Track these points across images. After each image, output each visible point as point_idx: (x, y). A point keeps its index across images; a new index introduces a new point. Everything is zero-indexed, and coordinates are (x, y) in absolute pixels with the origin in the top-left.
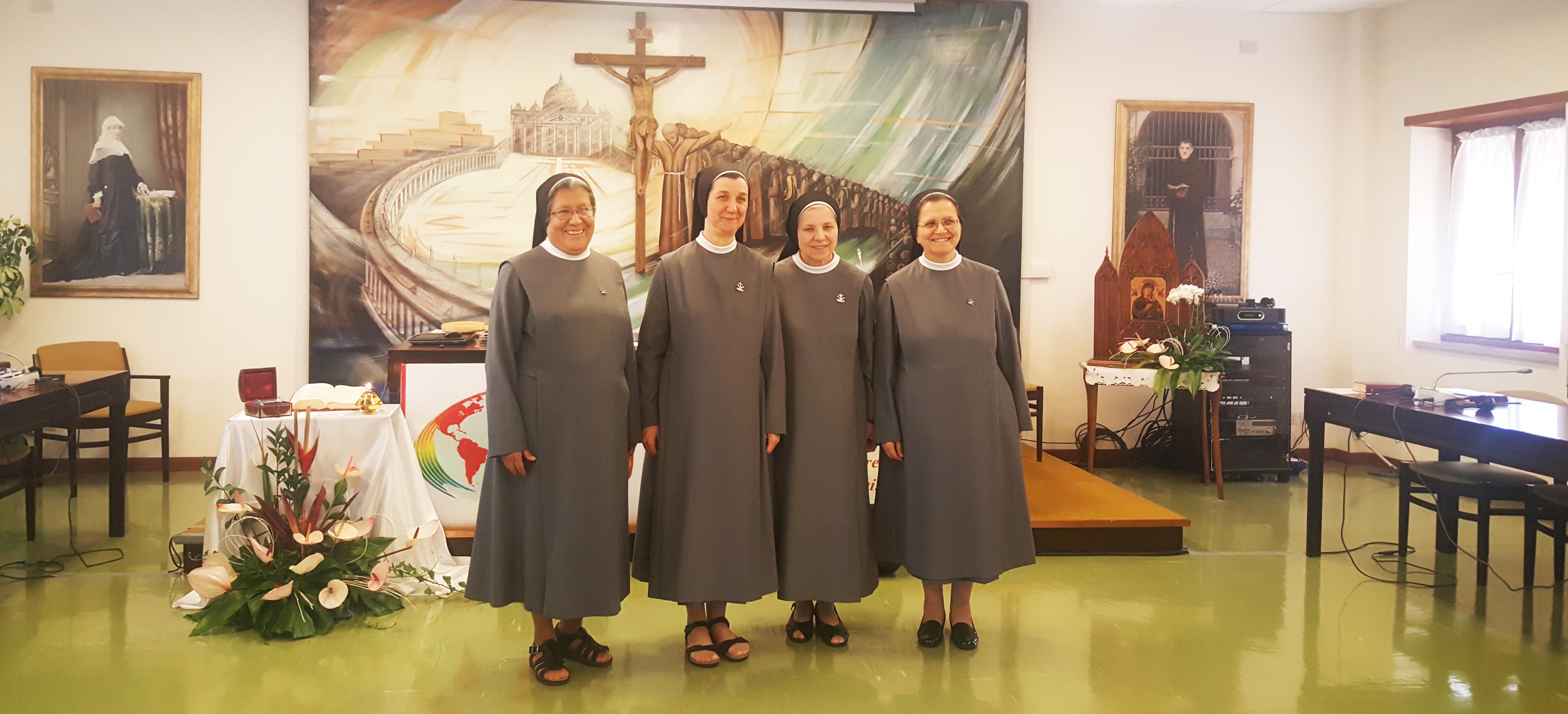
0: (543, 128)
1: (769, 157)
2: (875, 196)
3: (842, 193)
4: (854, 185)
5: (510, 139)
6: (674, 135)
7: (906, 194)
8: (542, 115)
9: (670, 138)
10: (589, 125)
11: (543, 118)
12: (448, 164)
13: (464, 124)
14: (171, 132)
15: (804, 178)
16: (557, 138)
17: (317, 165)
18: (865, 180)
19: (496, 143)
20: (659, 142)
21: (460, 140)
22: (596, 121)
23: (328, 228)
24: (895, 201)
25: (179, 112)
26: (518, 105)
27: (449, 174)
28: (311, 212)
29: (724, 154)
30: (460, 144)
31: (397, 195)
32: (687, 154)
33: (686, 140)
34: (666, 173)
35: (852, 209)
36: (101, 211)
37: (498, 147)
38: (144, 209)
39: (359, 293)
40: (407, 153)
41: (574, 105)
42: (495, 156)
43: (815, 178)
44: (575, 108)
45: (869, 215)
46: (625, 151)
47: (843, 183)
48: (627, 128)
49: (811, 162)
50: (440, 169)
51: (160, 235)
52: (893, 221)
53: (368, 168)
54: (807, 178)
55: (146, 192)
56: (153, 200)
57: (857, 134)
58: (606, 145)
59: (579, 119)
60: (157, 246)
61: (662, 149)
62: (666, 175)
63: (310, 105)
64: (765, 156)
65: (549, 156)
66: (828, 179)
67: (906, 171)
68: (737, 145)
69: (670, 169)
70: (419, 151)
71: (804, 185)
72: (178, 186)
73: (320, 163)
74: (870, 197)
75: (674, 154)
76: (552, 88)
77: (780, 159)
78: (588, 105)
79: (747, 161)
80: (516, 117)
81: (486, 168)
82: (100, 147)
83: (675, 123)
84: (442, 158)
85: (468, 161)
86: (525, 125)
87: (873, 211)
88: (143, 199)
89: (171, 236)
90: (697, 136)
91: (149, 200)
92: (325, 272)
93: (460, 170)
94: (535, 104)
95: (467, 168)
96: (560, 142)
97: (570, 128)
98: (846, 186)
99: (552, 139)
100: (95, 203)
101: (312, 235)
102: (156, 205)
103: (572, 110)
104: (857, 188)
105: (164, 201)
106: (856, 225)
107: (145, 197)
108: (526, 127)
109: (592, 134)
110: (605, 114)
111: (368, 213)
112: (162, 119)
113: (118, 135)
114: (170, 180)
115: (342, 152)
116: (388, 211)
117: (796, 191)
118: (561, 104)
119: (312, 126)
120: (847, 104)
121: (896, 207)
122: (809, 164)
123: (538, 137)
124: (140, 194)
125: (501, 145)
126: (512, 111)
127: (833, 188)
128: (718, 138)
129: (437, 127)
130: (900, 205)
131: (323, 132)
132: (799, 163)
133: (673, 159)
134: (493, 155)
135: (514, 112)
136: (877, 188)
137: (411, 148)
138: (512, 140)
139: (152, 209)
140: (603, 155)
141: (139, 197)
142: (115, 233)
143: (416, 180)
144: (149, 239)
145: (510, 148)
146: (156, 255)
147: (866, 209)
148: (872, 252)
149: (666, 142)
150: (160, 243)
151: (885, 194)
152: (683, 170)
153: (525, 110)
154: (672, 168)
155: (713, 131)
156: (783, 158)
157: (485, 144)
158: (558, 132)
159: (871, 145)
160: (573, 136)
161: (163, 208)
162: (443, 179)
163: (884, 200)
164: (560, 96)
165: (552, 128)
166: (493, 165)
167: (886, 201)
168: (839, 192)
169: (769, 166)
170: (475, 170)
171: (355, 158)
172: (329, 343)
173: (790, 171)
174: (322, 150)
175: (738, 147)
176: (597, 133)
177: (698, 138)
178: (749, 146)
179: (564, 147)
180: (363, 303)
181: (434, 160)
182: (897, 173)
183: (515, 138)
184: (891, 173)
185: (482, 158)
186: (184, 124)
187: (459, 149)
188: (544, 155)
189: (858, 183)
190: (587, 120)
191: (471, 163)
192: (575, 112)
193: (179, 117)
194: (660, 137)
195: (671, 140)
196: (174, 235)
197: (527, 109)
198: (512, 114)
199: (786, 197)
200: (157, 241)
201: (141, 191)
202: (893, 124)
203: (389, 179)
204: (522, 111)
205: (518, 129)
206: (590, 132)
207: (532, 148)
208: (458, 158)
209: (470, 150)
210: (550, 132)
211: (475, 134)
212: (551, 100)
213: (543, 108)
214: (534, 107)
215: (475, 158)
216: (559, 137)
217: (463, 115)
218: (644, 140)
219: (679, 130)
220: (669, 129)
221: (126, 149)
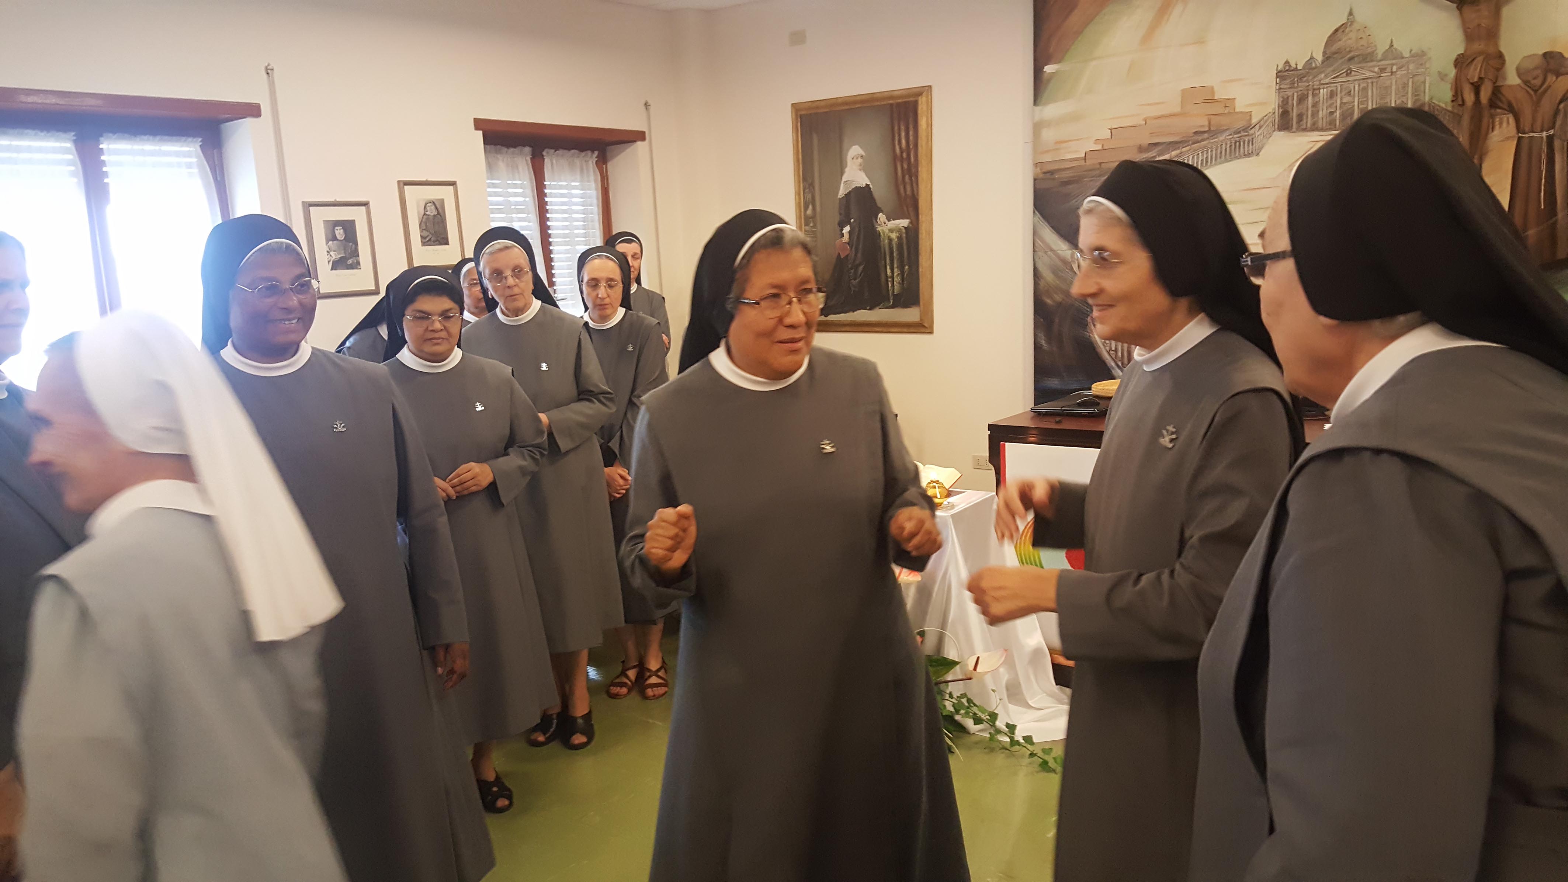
0: (1321, 90)
5: (1274, 113)
6: (1539, 72)
8: (1321, 72)
9: (1530, 79)
10: (1393, 77)
11: (1323, 75)
13: (1212, 101)
14: (905, 155)
16: (1341, 103)
17: (1041, 176)
19: (1254, 121)
20: (1510, 86)
21: (1207, 123)
22: (1405, 68)
23: (1052, 251)
25: (911, 133)
26: (1287, 62)
28: (1035, 233)
30: (1207, 129)
32: (1560, 102)
33: (1560, 78)
34: (1521, 135)
36: (849, 245)
37: (1257, 127)
38: (884, 241)
39: (1085, 326)
40: (1141, 149)
41: (1369, 50)
42: (1252, 139)
44: (1372, 54)
51: (897, 268)
53: (1097, 172)
55: (885, 223)
59: (1376, 69)
60: (896, 279)
61: (1516, 98)
62: (1520, 139)
63: (1035, 103)
69: (1527, 128)
70: (1156, 144)
72: (912, 214)
73: (1044, 173)
75: (1537, 104)
76: (1336, 30)
78: (1391, 46)
80: (1285, 80)
81: (1240, 157)
82: (846, 180)
83: (1542, 53)
84: (1184, 150)
85: (1216, 150)
86: (1296, 90)
88: (883, 230)
89: (907, 266)
91: (888, 231)
92: (1050, 301)
94: (1312, 58)
95: (1216, 160)
96: (1348, 107)
97: (1365, 85)
99: (1335, 105)
100: (844, 237)
101: (1037, 260)
102: (894, 236)
103: (1367, 57)
105: (899, 230)
108: (1297, 92)
109: (1397, 89)
110: (1420, 57)
112: (896, 143)
113: (860, 165)
114: (905, 208)
115: (1069, 157)
118: (1350, 52)
119: (1037, 128)
123: (1315, 105)
124: (880, 225)
125: (1262, 122)
126: (1278, 72)
129: (1177, 109)
131: (1049, 135)
133: (1535, 111)
134: (1250, 138)
135: (1279, 74)
137: (1146, 141)
138: (1276, 114)
139: (890, 240)
141: (879, 229)
142: (861, 267)
145: (1274, 125)
149: (1523, 85)
150: (898, 275)
152: (1553, 128)
153: (1296, 69)
154: (1532, 126)
157: (1239, 125)
158: (1343, 93)
160: (1367, 97)
161: (900, 238)
164: (1348, 41)
165: (1334, 89)
166: (1250, 152)
170: (1226, 161)
171: (1082, 163)
172: (1054, 383)
174: (1047, 158)
176: (1405, 86)
183: (1281, 110)
185: (1235, 143)
186: (916, 145)
187: (1206, 135)
188: (1322, 130)
190: (1389, 70)
191: (1221, 153)
192: (1372, 61)
193: (911, 138)
194: (1512, 79)
195: (1533, 82)
196: (910, 266)
197: (1299, 67)
198: (1278, 76)
200: (896, 273)
201: (881, 222)
204: (1292, 70)
205: (1286, 97)
206: (1394, 87)
207: (1305, 121)
208: (1205, 147)
209: (1219, 135)
210: (1332, 95)
211: (1226, 112)
212: (1334, 48)
213: (1323, 62)
214: (1310, 61)
215: (1226, 144)
216: (1344, 100)
217: (1212, 88)
218: (1477, 88)
219: (1548, 63)
220: (1530, 65)
221: (867, 179)
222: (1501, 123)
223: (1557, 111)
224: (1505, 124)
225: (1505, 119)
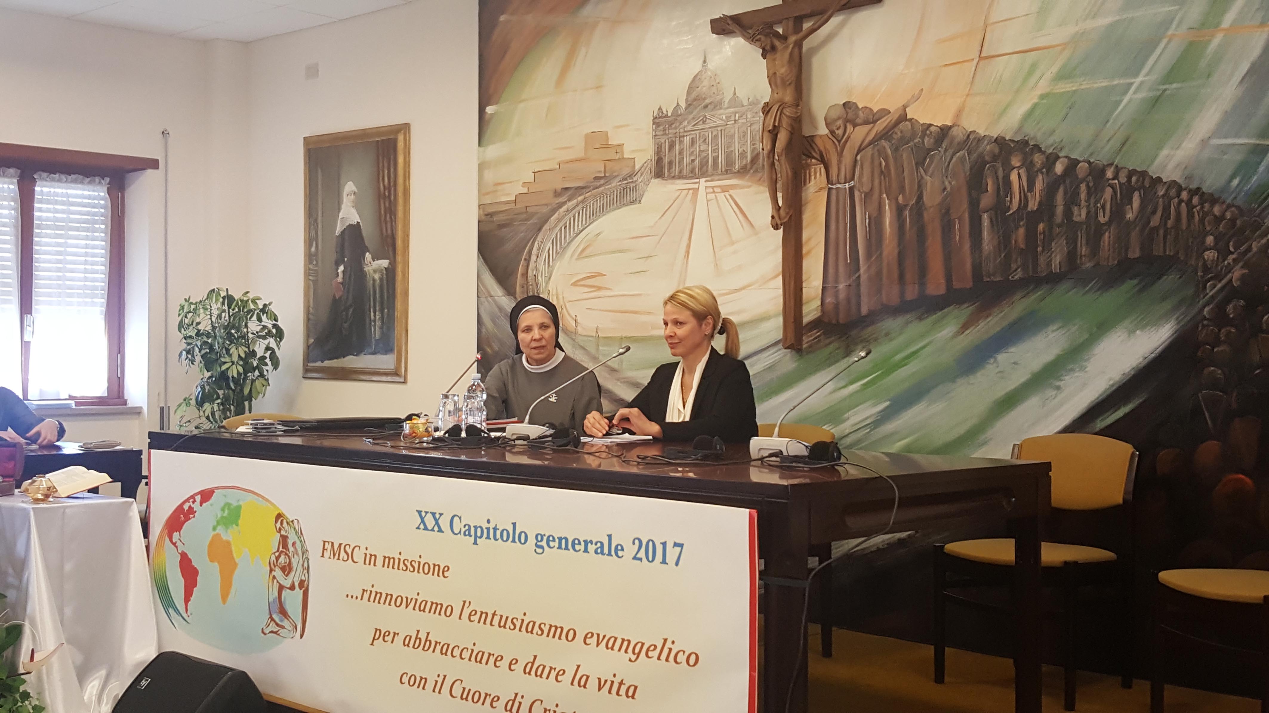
0: (685, 138)
1: (980, 140)
2: (1173, 192)
3: (1109, 191)
4: (1132, 173)
5: (652, 160)
6: (840, 122)
7: (1236, 182)
8: (685, 120)
9: (835, 128)
10: (736, 125)
11: (685, 123)
12: (592, 202)
13: (607, 146)
14: (387, 193)
15: (1040, 170)
16: (700, 151)
17: (483, 218)
18: (1152, 162)
19: (637, 167)
20: (821, 136)
21: (603, 169)
22: (744, 117)
23: (491, 296)
24: (1213, 199)
25: (392, 171)
26: (660, 109)
27: (594, 216)
28: (479, 279)
29: (911, 144)
30: (603, 175)
31: (547, 248)
32: (859, 151)
33: (857, 128)
34: (831, 186)
35: (1128, 221)
36: (342, 285)
37: (639, 174)
38: (369, 282)
40: (557, 194)
41: (719, 98)
42: (636, 186)
43: (1059, 168)
44: (720, 102)
45: (1161, 232)
47: (1109, 174)
49: (1051, 141)
50: (584, 209)
51: (379, 311)
52: (1210, 240)
53: (524, 216)
54: (1044, 170)
55: (370, 263)
56: (375, 271)
57: (1136, 75)
59: (724, 117)
60: (377, 323)
61: (825, 148)
62: (830, 189)
63: (480, 144)
64: (975, 139)
65: (692, 178)
66: (1082, 169)
67: (1237, 136)
68: (931, 125)
69: (834, 179)
70: (566, 189)
71: (1039, 184)
72: (391, 253)
73: (487, 215)
74: (1163, 196)
75: (840, 155)
76: (695, 77)
77: (1000, 141)
78: (735, 94)
79: (946, 150)
80: (658, 126)
81: (628, 204)
82: (342, 216)
83: (842, 103)
84: (587, 195)
85: (610, 196)
86: (667, 137)
87: (1170, 223)
88: (369, 270)
89: (386, 310)
90: (872, 118)
91: (372, 272)
92: (489, 350)
93: (603, 210)
94: (678, 104)
95: (609, 206)
96: (704, 155)
97: (715, 133)
98: (1115, 177)
99: (695, 153)
100: (340, 277)
101: (480, 304)
102: (376, 276)
103: (717, 105)
104: (1138, 180)
105: (381, 271)
106: (1135, 253)
107: (370, 268)
108: (668, 139)
109: (739, 138)
111: (523, 275)
112: (380, 180)
113: (353, 202)
114: (386, 247)
115: (502, 199)
116: (539, 271)
117: (1026, 197)
118: (705, 99)
119: (482, 168)
121: (1217, 210)
122: (1048, 144)
123: (681, 153)
124: (366, 265)
125: (643, 169)
126: (655, 118)
127: (1091, 184)
129: (581, 155)
130: (1224, 206)
131: (490, 177)
132: (1032, 143)
134: (634, 184)
135: (657, 121)
136: (1177, 176)
137: (559, 186)
139: (374, 280)
140: (751, 168)
141: (366, 268)
142: (351, 310)
143: (563, 228)
144: (372, 314)
145: (651, 172)
146: (377, 332)
147: (1155, 221)
148: (1167, 305)
149: (830, 136)
150: (379, 318)
151: (1193, 186)
152: (853, 178)
153: (667, 116)
154: (838, 177)
155: (894, 106)
156: (1003, 139)
157: (626, 171)
158: (702, 140)
159: (1165, 90)
160: (718, 145)
161: (381, 280)
162: (587, 224)
163: (1190, 200)
164: (703, 87)
165: (694, 136)
166: (634, 199)
167: (1195, 200)
168: (1103, 191)
169: (981, 156)
170: (617, 208)
171: (514, 205)
173: (1016, 161)
174: (488, 200)
175: (932, 128)
176: (747, 135)
177: (874, 122)
178: (950, 124)
179: (708, 162)
181: (580, 198)
182: (1215, 142)
183: (656, 158)
184: (1204, 142)
185: (624, 190)
186: (396, 184)
187: (602, 182)
188: (686, 178)
189: (1138, 169)
190: (733, 118)
191: (614, 199)
192: (721, 109)
193: (392, 176)
194: (821, 128)
195: (837, 132)
196: (388, 310)
197: (669, 114)
198: (653, 124)
199: (1009, 209)
200: (378, 317)
201: (368, 263)
202: (1209, 42)
203: (540, 230)
204: (664, 117)
205: (660, 143)
206: (736, 135)
207: (674, 169)
208: (602, 193)
209: (612, 181)
210: (693, 142)
211: (617, 157)
212: (693, 95)
213: (686, 109)
214: (677, 108)
215: (617, 191)
216: (702, 148)
217: (607, 132)
218: (775, 136)
219: (847, 113)
220: (834, 114)
221: (357, 216)
222: (815, 173)
223: (856, 161)
224: (818, 174)
225: (818, 169)
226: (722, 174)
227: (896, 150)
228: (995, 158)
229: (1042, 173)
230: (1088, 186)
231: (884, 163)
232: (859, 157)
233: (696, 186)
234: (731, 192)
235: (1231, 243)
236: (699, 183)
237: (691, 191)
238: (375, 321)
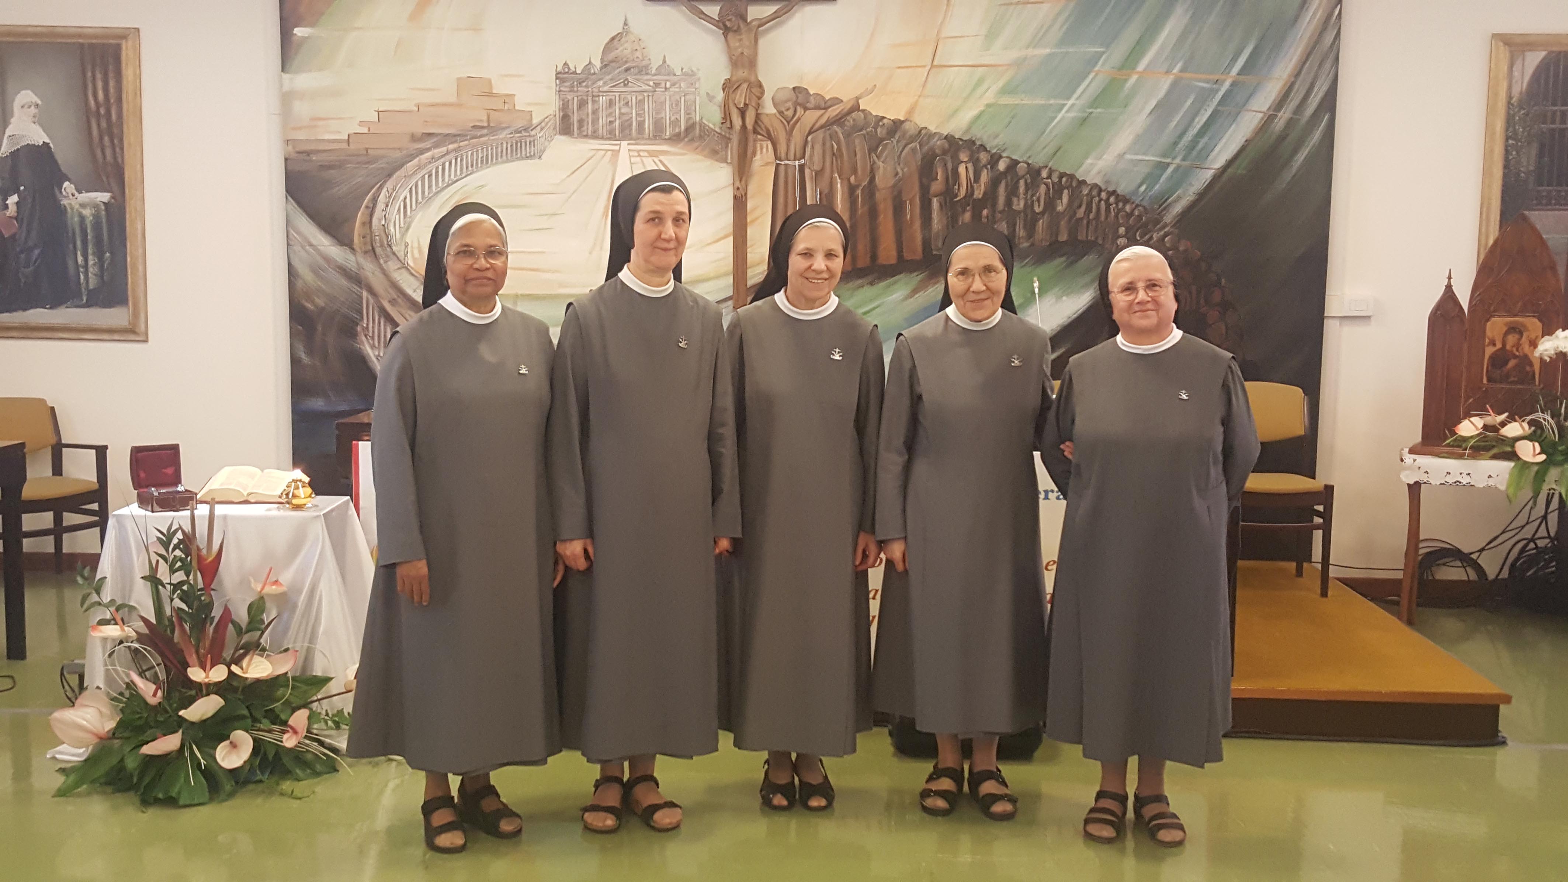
0: (601, 98)
1: (931, 135)
2: (1095, 193)
3: (1043, 188)
4: (1062, 175)
5: (555, 116)
6: (789, 104)
7: (1143, 188)
8: (600, 80)
9: (783, 109)
10: (667, 93)
11: (601, 83)
12: (470, 153)
13: (490, 95)
14: (102, 111)
15: (985, 166)
16: (621, 114)
17: (294, 155)
18: (1080, 167)
19: (535, 121)
20: (767, 115)
21: (485, 118)
22: (677, 86)
23: (311, 245)
24: (1126, 201)
25: (112, 84)
26: (566, 64)
27: (472, 167)
28: (288, 222)
29: (864, 132)
30: (486, 124)
31: (402, 197)
32: (810, 133)
33: (808, 112)
34: (778, 162)
35: (1059, 212)
36: (17, 220)
37: (539, 128)
38: (72, 218)
39: (354, 335)
40: (414, 138)
41: (644, 63)
42: (534, 141)
43: (1002, 166)
44: (647, 67)
45: (1085, 222)
46: (718, 130)
47: (1044, 174)
48: (720, 96)
49: (996, 142)
50: (459, 159)
51: (94, 254)
52: (1122, 230)
53: (362, 159)
54: (989, 166)
55: (73, 195)
56: (83, 206)
57: (1068, 98)
58: (691, 122)
59: (651, 83)
60: (91, 269)
61: (773, 127)
62: (778, 165)
63: (283, 70)
64: (926, 134)
65: (609, 139)
66: (1022, 168)
67: (1144, 154)
68: (884, 118)
69: (783, 155)
70: (430, 134)
71: (984, 176)
72: (115, 187)
73: (299, 153)
74: (1087, 195)
75: (790, 134)
76: (613, 39)
77: (949, 138)
78: (664, 62)
79: (898, 142)
80: (564, 82)
81: (522, 158)
82: (11, 134)
83: (791, 87)
84: (461, 144)
85: (497, 148)
86: (576, 94)
87: (1092, 216)
88: (70, 204)
89: (108, 254)
90: (824, 105)
91: (77, 206)
92: (309, 306)
93: (486, 162)
94: (590, 63)
95: (497, 159)
96: (626, 118)
97: (639, 98)
98: (1049, 177)
99: (614, 115)
100: (10, 210)
101: (291, 256)
102: (87, 212)
103: (643, 70)
104: (1067, 181)
105: (96, 206)
106: (1063, 237)
107: (74, 202)
108: (577, 97)
109: (671, 106)
110: (690, 75)
111: (364, 224)
112: (90, 92)
113: (34, 117)
114: (104, 179)
115: (327, 137)
116: (390, 221)
117: (972, 187)
118: (626, 62)
119: (287, 99)
120: (1053, 51)
121: (1128, 208)
122: (992, 145)
123: (595, 112)
124: (65, 197)
125: (543, 124)
126: (557, 73)
127: (1029, 181)
128: (856, 108)
129: (453, 99)
130: (1134, 206)
131: (302, 109)
132: (978, 143)
133: (789, 141)
134: (532, 139)
135: (558, 75)
136: (1098, 181)
137: (420, 130)
138: (557, 116)
139: (82, 218)
140: (686, 136)
141: (65, 202)
142: (37, 252)
143: (426, 176)
144: (80, 259)
145: (555, 128)
146: (90, 280)
147: (1081, 213)
148: (1087, 278)
149: (778, 115)
150: (94, 265)
151: (1111, 189)
152: (804, 157)
153: (575, 73)
154: (787, 154)
155: (847, 96)
156: (953, 137)
157: (520, 124)
158: (622, 103)
159: (1091, 113)
160: (644, 110)
161: (97, 217)
162: (463, 175)
163: (1108, 199)
164: (624, 49)
165: (613, 98)
166: (532, 154)
167: (1112, 199)
168: (1038, 186)
169: (932, 149)
170: (507, 161)
171: (345, 146)
172: (318, 404)
173: (963, 157)
174: (301, 136)
175: (885, 121)
176: (678, 103)
177: (826, 109)
178: (902, 119)
179: (631, 125)
180: (360, 348)
181: (451, 147)
182: (1129, 157)
183: (561, 114)
184: (1121, 156)
185: (516, 144)
186: (119, 100)
187: (485, 131)
188: (603, 138)
189: (1068, 173)
190: (663, 85)
191: (502, 152)
192: (647, 74)
193: (112, 90)
194: (769, 108)
195: (786, 113)
196: (112, 253)
197: (579, 71)
198: (557, 78)
199: (956, 195)
200: (91, 263)
201: (67, 193)
202: (1126, 80)
203: (390, 176)
204: (572, 73)
205: (566, 100)
206: (668, 102)
207: (585, 128)
208: (484, 143)
209: (499, 132)
210: (611, 103)
211: (506, 108)
212: (611, 56)
213: (601, 68)
214: (588, 67)
215: (507, 143)
216: (623, 111)
217: (490, 81)
218: (743, 113)
219: (797, 97)
220: (781, 96)
221: (45, 136)
222: (762, 149)
223: (806, 142)
224: (764, 150)
225: (765, 146)
226: (649, 138)
227: (847, 136)
228: (945, 152)
229: (987, 169)
230: (1026, 181)
231: (835, 147)
232: (809, 138)
233: (617, 148)
234: (661, 158)
235: (1138, 234)
236: (620, 145)
237: (609, 153)
238: (86, 266)
